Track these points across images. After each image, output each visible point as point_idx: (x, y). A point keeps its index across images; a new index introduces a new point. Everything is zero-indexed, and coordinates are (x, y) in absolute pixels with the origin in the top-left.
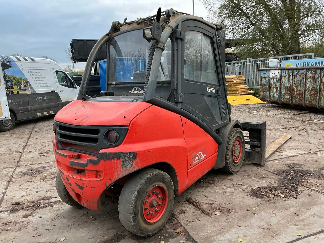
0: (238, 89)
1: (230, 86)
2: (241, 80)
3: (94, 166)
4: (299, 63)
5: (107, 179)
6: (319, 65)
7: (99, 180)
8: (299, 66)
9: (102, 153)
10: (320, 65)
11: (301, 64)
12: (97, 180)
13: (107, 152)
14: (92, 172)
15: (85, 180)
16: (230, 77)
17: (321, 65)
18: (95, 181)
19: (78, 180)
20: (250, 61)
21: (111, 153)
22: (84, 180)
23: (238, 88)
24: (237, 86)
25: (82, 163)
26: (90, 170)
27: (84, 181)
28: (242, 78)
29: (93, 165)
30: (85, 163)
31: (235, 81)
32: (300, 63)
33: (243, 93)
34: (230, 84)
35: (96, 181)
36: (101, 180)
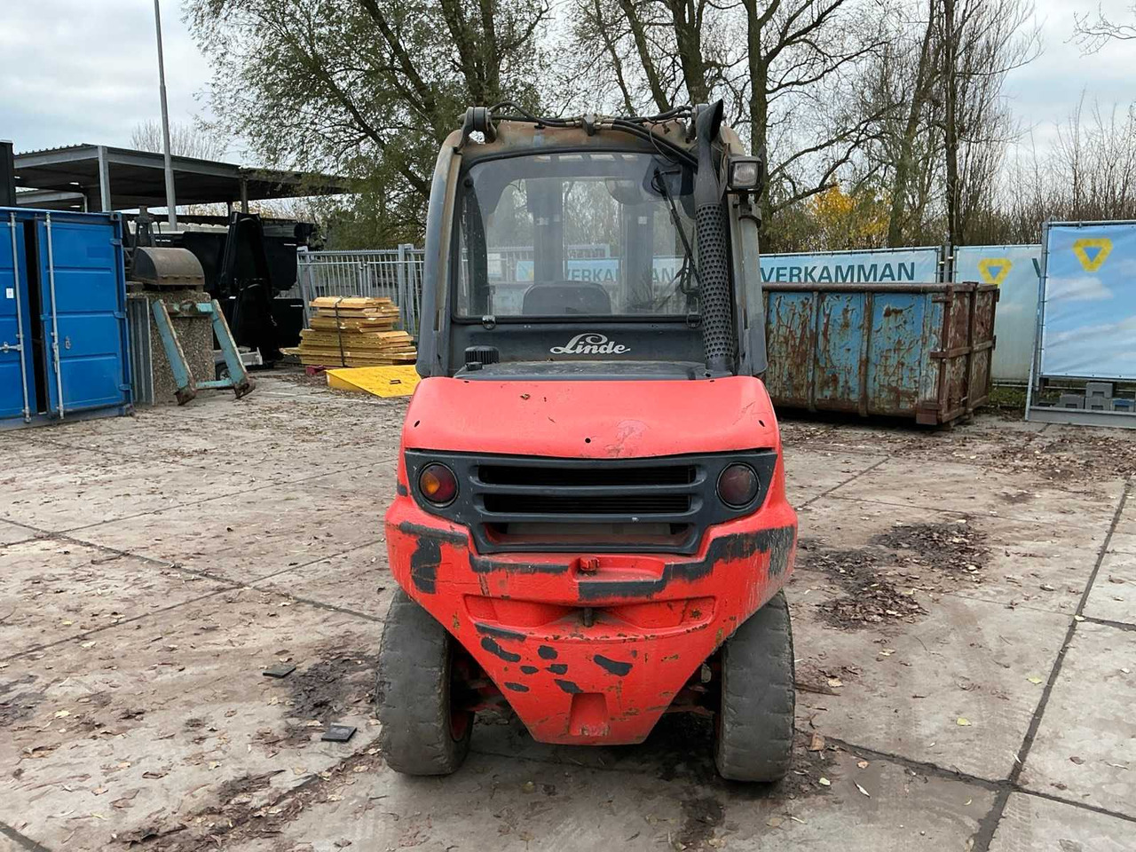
0: (383, 344)
1: (356, 332)
2: (390, 315)
3: (690, 583)
4: (775, 270)
5: (724, 621)
6: (849, 280)
7: (698, 627)
8: (773, 279)
9: (723, 538)
10: (855, 280)
11: (781, 272)
12: (690, 629)
13: (735, 532)
14: (670, 607)
15: (646, 638)
16: (352, 304)
17: (859, 280)
18: (684, 633)
19: (612, 642)
20: (407, 255)
21: (747, 536)
22: (641, 636)
23: (384, 339)
24: (382, 335)
25: (642, 580)
26: (664, 602)
27: (641, 640)
28: (390, 308)
29: (687, 582)
30: (655, 581)
31: (372, 316)
32: (778, 269)
33: (402, 356)
34: (353, 327)
35: (688, 631)
36: (705, 626)
